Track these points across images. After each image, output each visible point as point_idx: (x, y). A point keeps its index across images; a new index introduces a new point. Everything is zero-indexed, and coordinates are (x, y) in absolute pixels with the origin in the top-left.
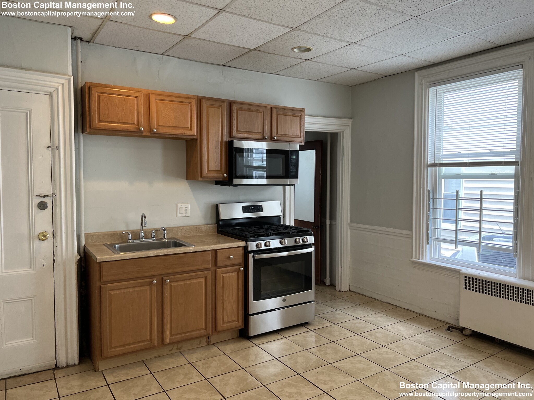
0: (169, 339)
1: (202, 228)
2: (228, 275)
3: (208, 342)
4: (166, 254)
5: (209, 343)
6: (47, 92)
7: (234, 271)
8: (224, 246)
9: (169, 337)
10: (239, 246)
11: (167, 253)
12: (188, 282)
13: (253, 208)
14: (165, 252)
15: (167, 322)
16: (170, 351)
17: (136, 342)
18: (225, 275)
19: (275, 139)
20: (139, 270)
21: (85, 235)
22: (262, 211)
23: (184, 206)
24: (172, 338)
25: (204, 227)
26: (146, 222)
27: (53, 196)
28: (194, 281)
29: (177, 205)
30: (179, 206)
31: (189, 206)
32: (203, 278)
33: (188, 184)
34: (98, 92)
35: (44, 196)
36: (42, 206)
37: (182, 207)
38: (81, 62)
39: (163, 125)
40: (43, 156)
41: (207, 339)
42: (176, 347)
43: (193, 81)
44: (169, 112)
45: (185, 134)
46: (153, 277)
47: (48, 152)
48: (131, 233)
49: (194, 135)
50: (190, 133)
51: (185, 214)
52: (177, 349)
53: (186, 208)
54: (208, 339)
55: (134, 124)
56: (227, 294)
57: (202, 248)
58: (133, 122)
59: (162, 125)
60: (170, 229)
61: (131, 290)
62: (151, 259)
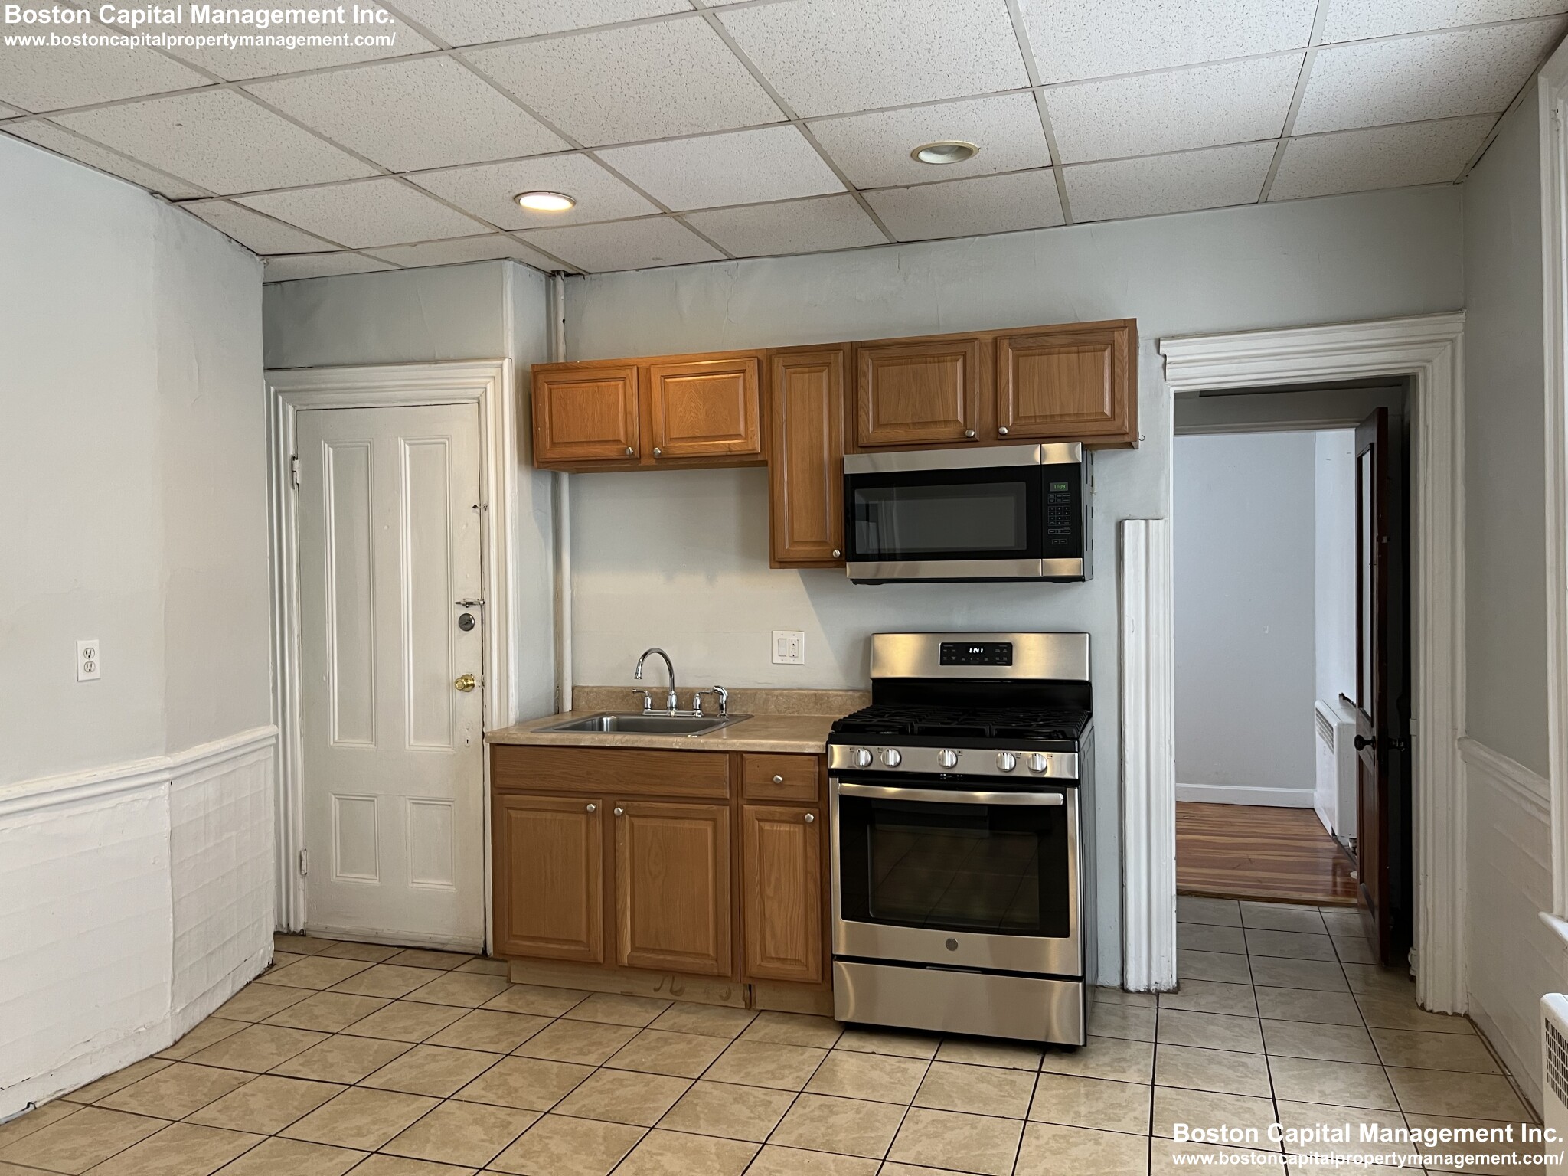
0: (628, 955)
1: (831, 699)
2: (776, 827)
3: (748, 1001)
4: (619, 745)
5: (750, 1004)
6: (474, 399)
7: (792, 820)
8: (762, 745)
9: (629, 951)
10: (807, 751)
11: (622, 743)
12: (671, 823)
13: (978, 651)
14: (617, 741)
15: (624, 913)
16: (656, 990)
17: (559, 940)
18: (767, 826)
19: (1005, 434)
20: (565, 773)
21: (573, 690)
22: (1010, 663)
23: (788, 635)
24: (636, 954)
25: (837, 696)
26: (640, 667)
27: (482, 605)
28: (687, 824)
29: (772, 632)
30: (777, 634)
31: (801, 636)
32: (709, 822)
33: (802, 579)
34: (549, 383)
35: (467, 603)
36: (466, 623)
37: (785, 639)
38: (564, 321)
39: (680, 436)
40: (467, 525)
41: (746, 991)
42: (670, 986)
43: (816, 306)
44: (692, 404)
45: (733, 453)
46: (593, 795)
47: (475, 516)
48: (652, 695)
49: (755, 452)
50: (743, 449)
51: (792, 659)
52: (672, 991)
53: (794, 642)
54: (747, 993)
55: (619, 441)
56: (773, 882)
57: (703, 744)
58: (616, 439)
59: (678, 436)
60: (749, 692)
61: (549, 815)
62: (588, 752)
